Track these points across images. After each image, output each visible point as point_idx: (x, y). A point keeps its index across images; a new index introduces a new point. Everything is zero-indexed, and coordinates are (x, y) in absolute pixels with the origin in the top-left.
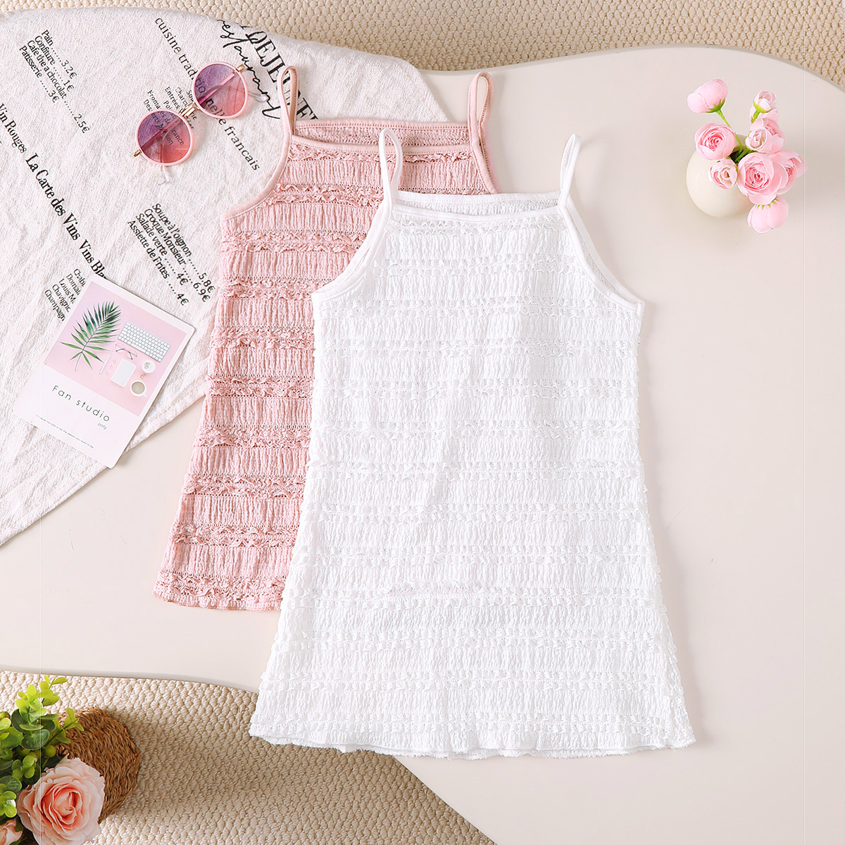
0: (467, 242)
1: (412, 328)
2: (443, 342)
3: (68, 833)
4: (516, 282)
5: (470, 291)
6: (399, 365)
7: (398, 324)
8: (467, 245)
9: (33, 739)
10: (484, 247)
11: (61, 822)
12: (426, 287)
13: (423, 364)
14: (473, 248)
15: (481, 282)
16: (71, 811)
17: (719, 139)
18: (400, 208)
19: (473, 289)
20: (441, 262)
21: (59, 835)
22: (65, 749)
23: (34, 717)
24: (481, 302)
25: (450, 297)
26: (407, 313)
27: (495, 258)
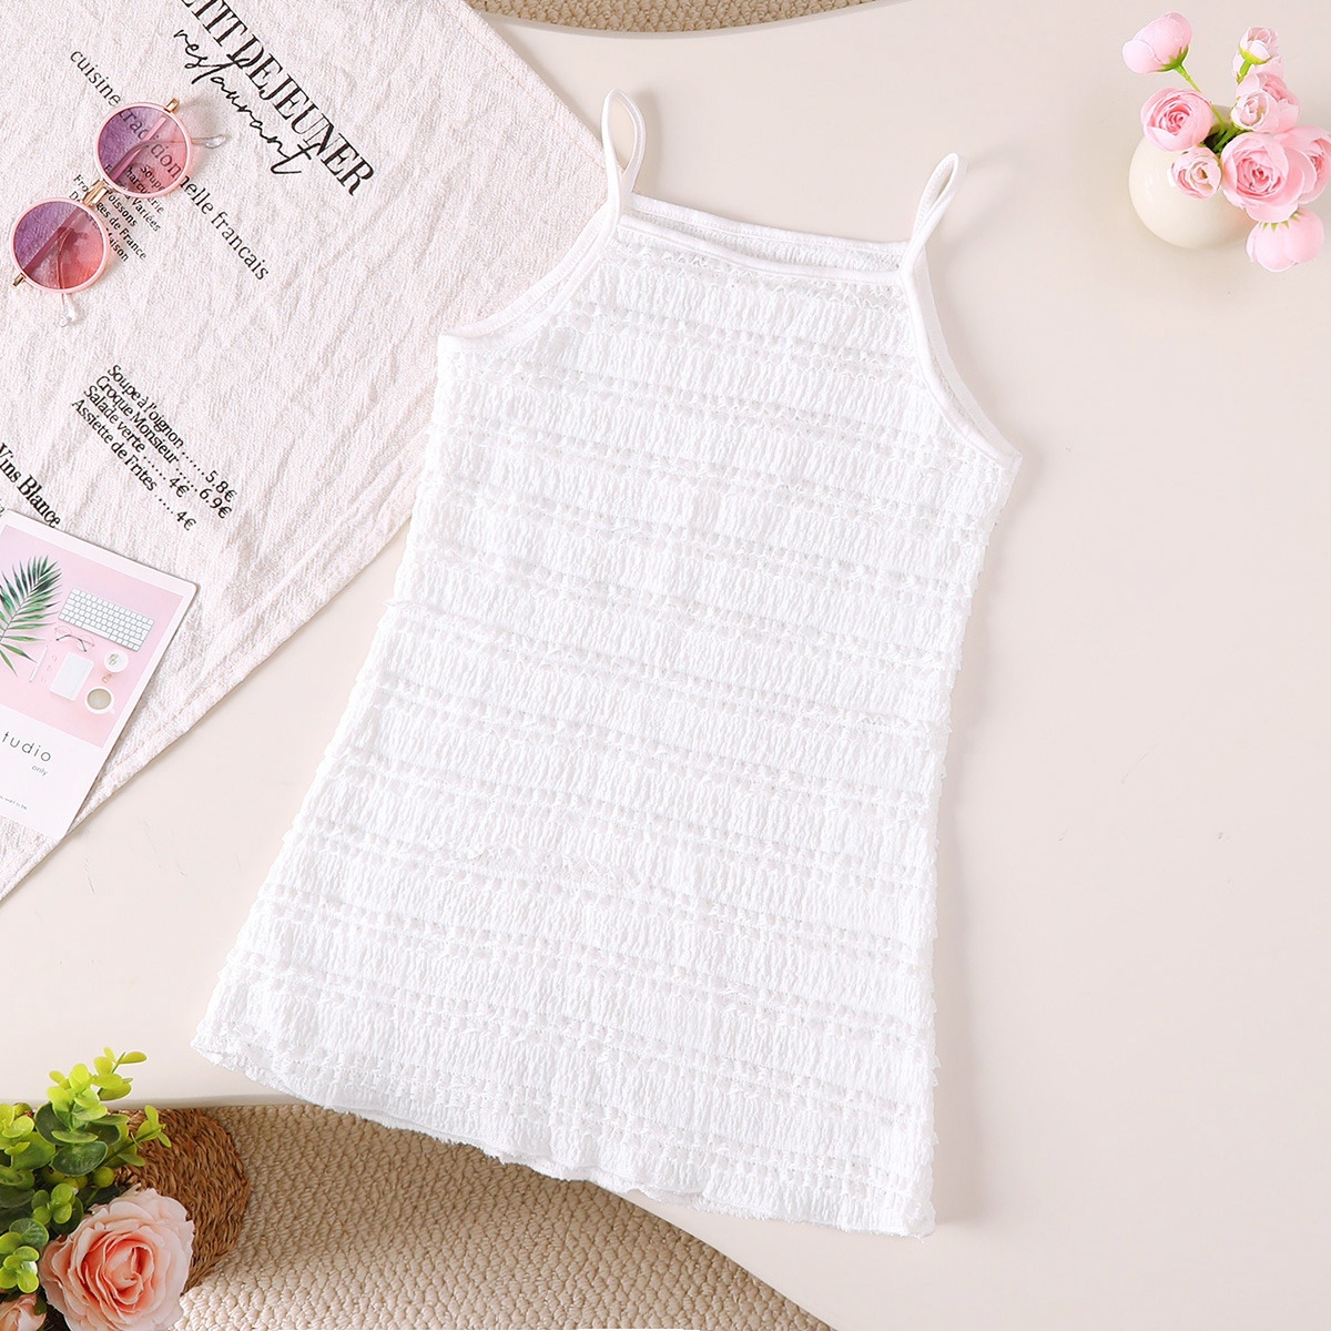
0: (734, 302)
1: (609, 424)
2: (656, 457)
3: (128, 1320)
4: (801, 387)
5: (719, 380)
6: (577, 479)
7: (588, 411)
8: (732, 306)
9: (74, 1156)
10: (760, 317)
11: (116, 1301)
12: (646, 361)
13: (616, 487)
14: (739, 314)
15: (741, 372)
16: (135, 1282)
18: (633, 222)
19: (726, 379)
20: (682, 325)
22: (132, 1174)
24: (736, 404)
25: (683, 385)
26: (605, 396)
27: (775, 339)
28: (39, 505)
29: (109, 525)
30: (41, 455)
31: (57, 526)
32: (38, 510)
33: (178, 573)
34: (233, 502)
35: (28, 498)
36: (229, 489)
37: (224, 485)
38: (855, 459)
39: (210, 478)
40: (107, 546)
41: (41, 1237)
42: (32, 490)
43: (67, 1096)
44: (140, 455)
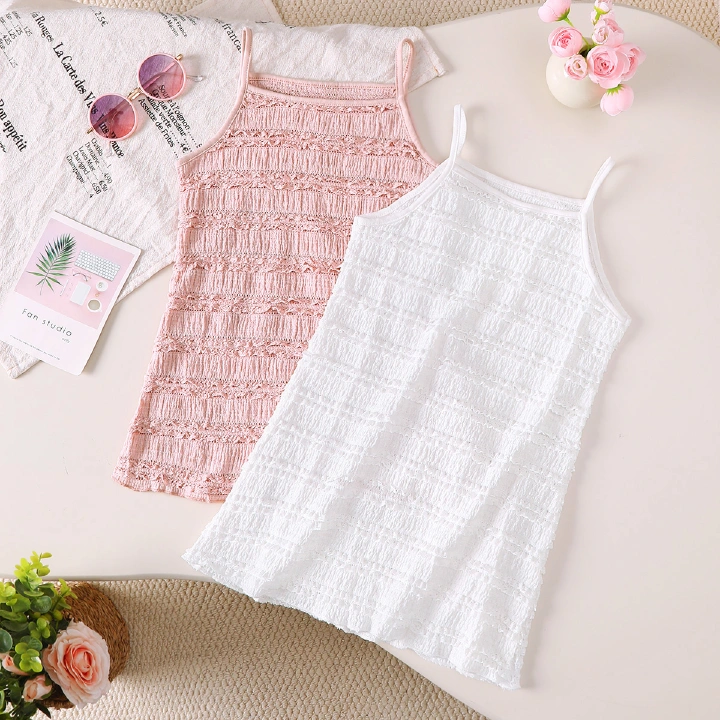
0: (500, 216)
4: (526, 263)
8: (498, 219)
10: (511, 225)
27: (517, 237)
38: (547, 303)
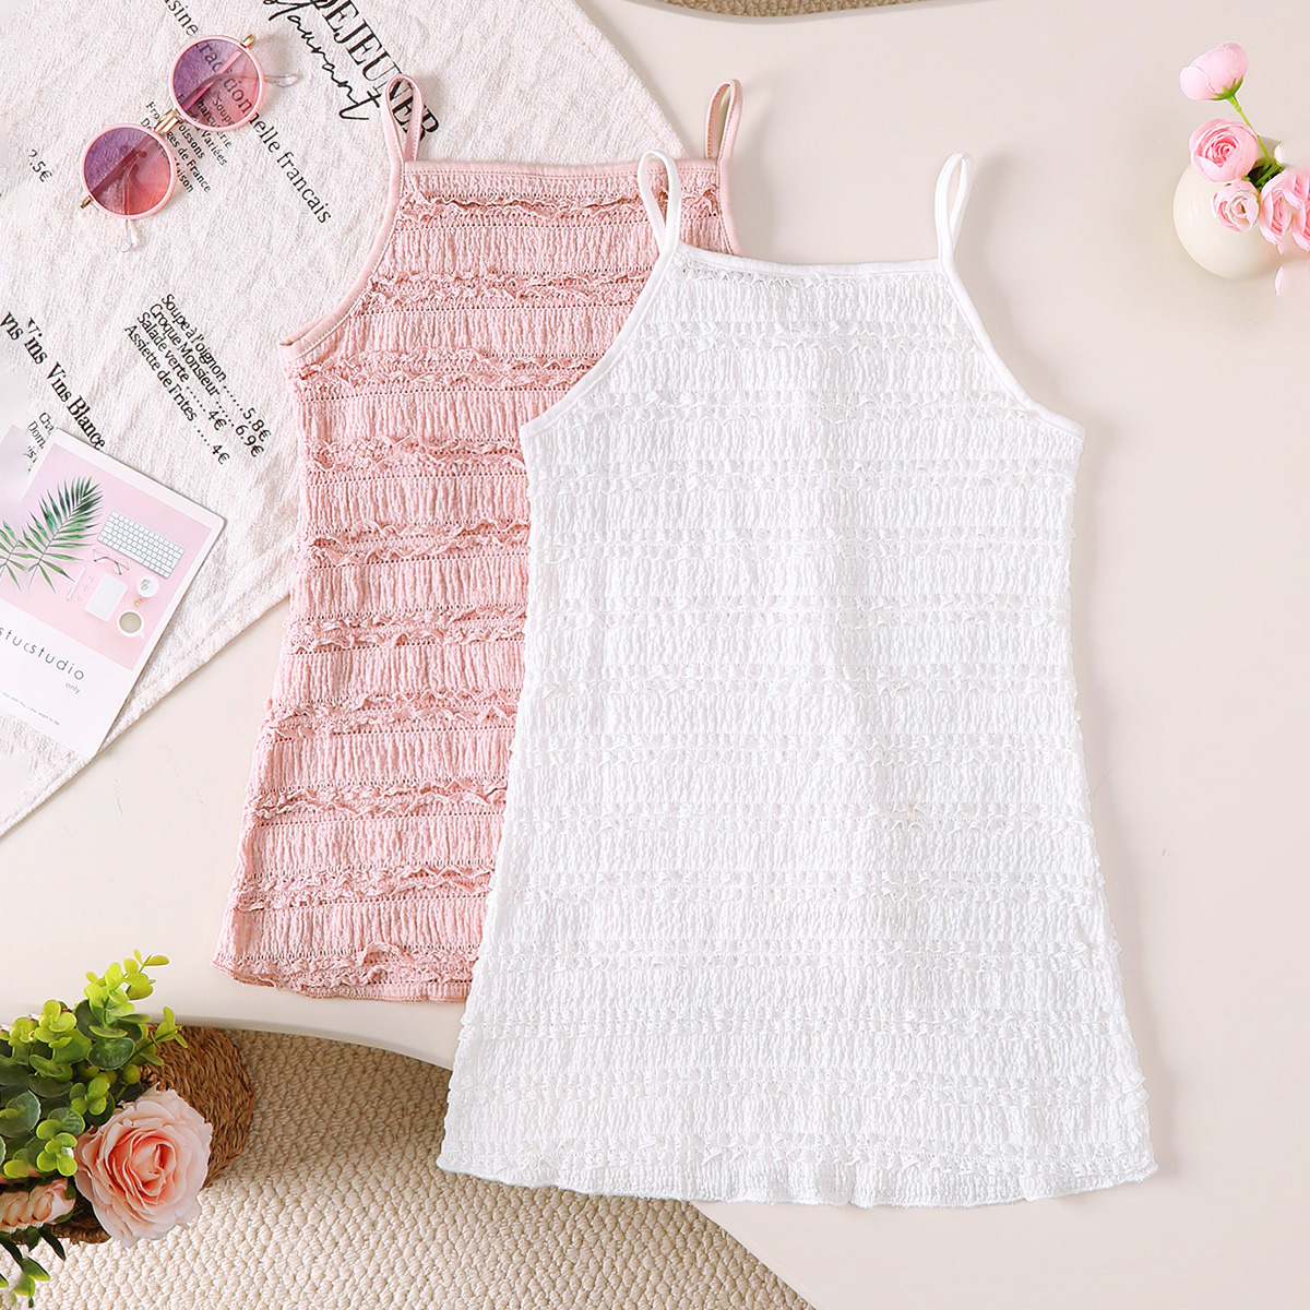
3: (151, 1210)
9: (107, 1051)
11: (140, 1192)
16: (157, 1176)
17: (1230, 147)
21: (135, 1212)
22: (152, 1073)
23: (114, 1015)
28: (86, 426)
29: (150, 451)
30: (92, 378)
31: (102, 448)
32: (85, 431)
33: (210, 505)
34: (266, 443)
35: (76, 419)
36: (264, 428)
37: (260, 424)
39: (247, 415)
40: (147, 472)
41: (77, 1126)
42: (81, 411)
43: (103, 993)
44: (184, 385)
